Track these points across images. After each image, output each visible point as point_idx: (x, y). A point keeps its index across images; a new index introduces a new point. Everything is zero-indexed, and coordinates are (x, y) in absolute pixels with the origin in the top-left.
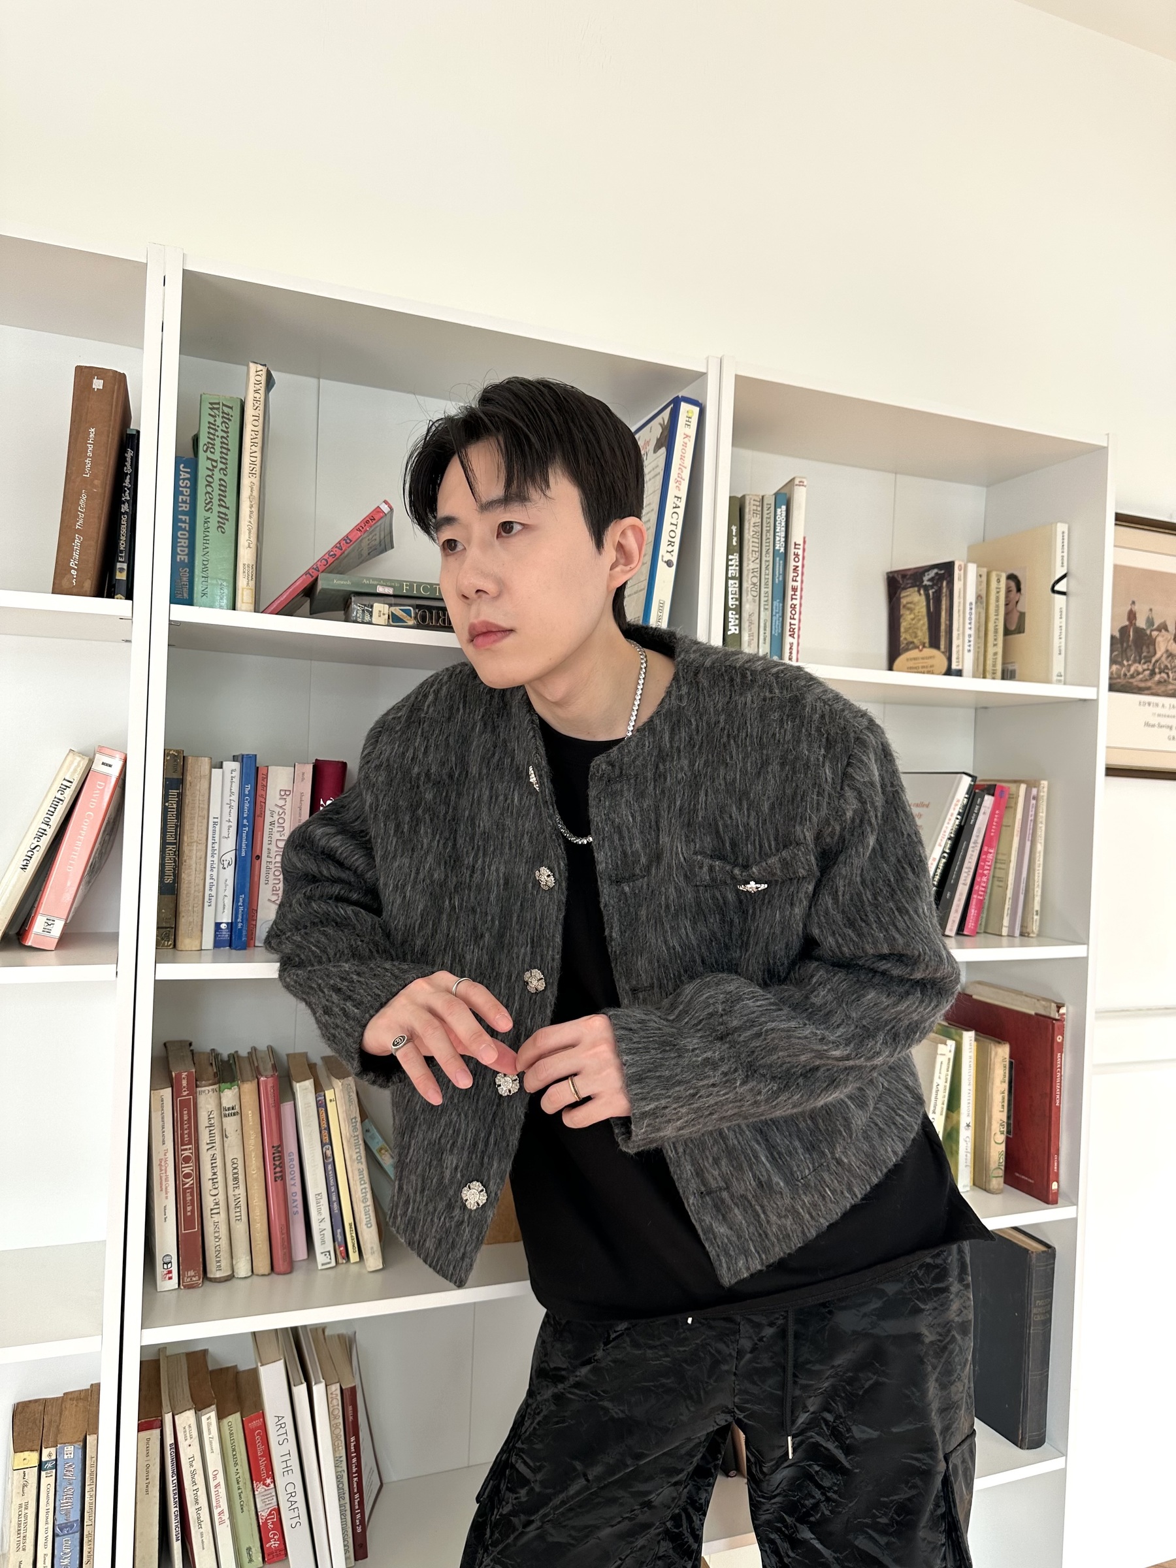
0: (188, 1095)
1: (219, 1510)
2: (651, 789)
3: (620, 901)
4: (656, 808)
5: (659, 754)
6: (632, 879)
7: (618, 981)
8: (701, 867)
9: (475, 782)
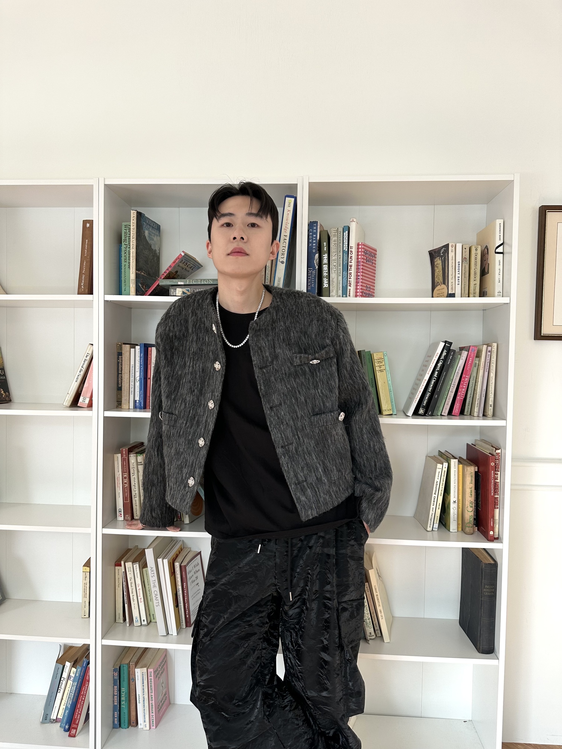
0: (125, 456)
1: (140, 598)
2: (271, 333)
3: (262, 375)
4: (273, 340)
5: (273, 321)
6: (266, 367)
7: (265, 405)
8: (296, 358)
9: (190, 335)
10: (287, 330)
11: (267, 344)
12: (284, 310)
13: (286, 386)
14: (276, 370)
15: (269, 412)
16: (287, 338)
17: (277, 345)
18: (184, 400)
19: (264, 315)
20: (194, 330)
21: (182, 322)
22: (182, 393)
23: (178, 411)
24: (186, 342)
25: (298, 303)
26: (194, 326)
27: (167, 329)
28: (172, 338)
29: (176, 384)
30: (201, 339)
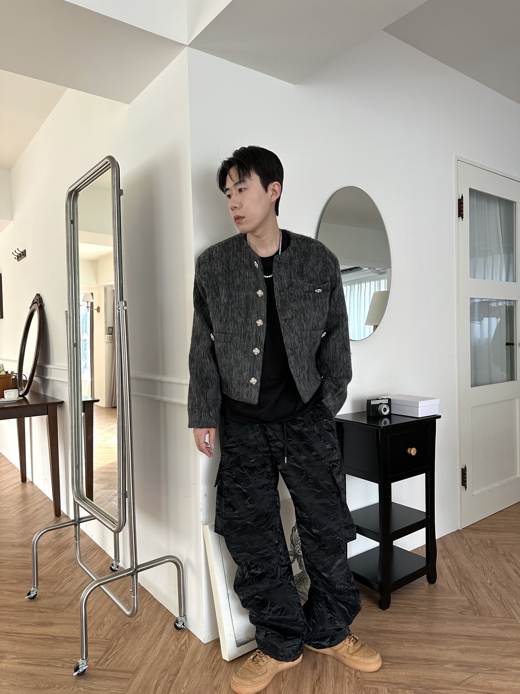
3: (280, 296)
4: (290, 272)
5: (291, 258)
6: (284, 291)
7: (280, 317)
8: (307, 286)
9: (233, 272)
11: (286, 275)
12: (299, 251)
13: (298, 305)
14: (290, 294)
15: (283, 323)
16: (301, 271)
17: (293, 276)
18: (236, 322)
19: (285, 252)
20: (236, 268)
21: (224, 262)
22: (233, 316)
23: (233, 331)
24: (228, 277)
25: (310, 247)
26: (236, 265)
27: (213, 268)
28: (217, 275)
29: (224, 310)
30: (243, 274)
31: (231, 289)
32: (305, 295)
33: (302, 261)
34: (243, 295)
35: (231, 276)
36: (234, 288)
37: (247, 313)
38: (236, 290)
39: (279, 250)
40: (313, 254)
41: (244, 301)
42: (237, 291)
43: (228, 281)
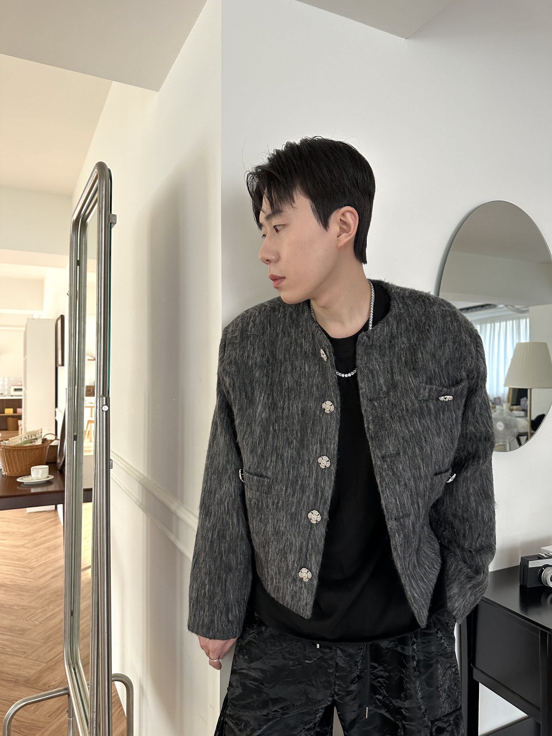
2: (388, 352)
3: (372, 409)
4: (391, 362)
5: (391, 335)
6: (378, 399)
7: (374, 452)
8: (425, 389)
9: (281, 363)
10: (413, 350)
11: (382, 368)
12: (408, 321)
13: (408, 428)
14: (392, 404)
15: (379, 463)
16: (412, 360)
17: (396, 370)
18: (280, 457)
19: (380, 325)
20: (287, 356)
21: (266, 345)
22: (277, 446)
23: (273, 473)
24: (273, 372)
25: (429, 312)
26: (287, 350)
27: (246, 354)
28: (252, 367)
29: (260, 432)
30: (298, 369)
31: (275, 395)
32: (421, 408)
33: (414, 340)
34: (297, 407)
35: (277, 370)
36: (281, 392)
37: (302, 440)
38: (285, 396)
39: (368, 321)
40: (435, 327)
41: (298, 418)
42: (287, 399)
43: (271, 379)
